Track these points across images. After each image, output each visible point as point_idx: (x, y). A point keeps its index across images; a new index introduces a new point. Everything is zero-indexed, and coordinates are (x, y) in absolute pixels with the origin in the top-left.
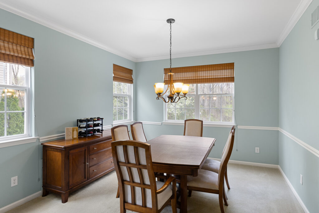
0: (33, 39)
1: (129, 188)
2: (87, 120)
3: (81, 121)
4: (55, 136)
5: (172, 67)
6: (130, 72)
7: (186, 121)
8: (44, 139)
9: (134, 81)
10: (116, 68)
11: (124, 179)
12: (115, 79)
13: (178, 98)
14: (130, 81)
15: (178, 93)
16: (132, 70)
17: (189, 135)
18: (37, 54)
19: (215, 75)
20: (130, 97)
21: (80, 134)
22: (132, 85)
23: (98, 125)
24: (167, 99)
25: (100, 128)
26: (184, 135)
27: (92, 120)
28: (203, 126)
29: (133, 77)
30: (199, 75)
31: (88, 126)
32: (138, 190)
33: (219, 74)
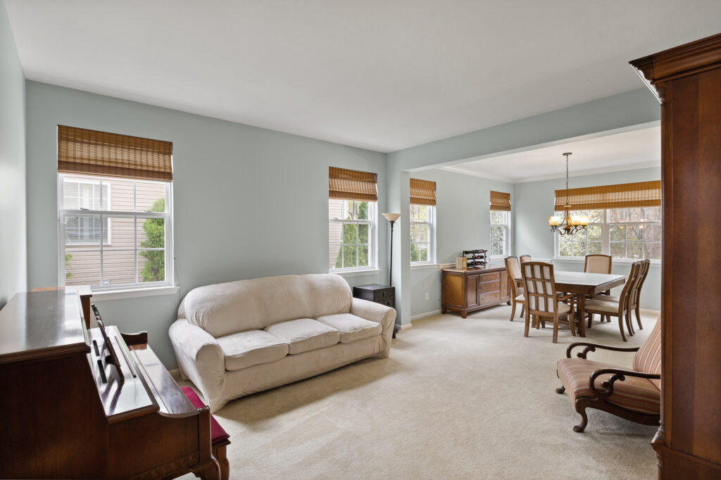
0: (435, 183)
1: (533, 299)
2: (474, 252)
3: (467, 253)
4: (448, 264)
5: (569, 188)
6: (507, 196)
7: (587, 257)
8: (442, 266)
9: (512, 208)
10: (494, 194)
11: (530, 291)
12: (493, 207)
13: (575, 230)
14: (507, 208)
15: (576, 226)
16: (509, 195)
17: (591, 272)
18: (438, 195)
19: (633, 197)
20: (506, 227)
21: (468, 265)
22: (509, 213)
23: (482, 257)
24: (563, 232)
25: (483, 260)
26: (585, 271)
27: (477, 252)
28: (613, 264)
29: (511, 202)
30: (608, 198)
31: (474, 258)
32: (541, 300)
33: (640, 196)
